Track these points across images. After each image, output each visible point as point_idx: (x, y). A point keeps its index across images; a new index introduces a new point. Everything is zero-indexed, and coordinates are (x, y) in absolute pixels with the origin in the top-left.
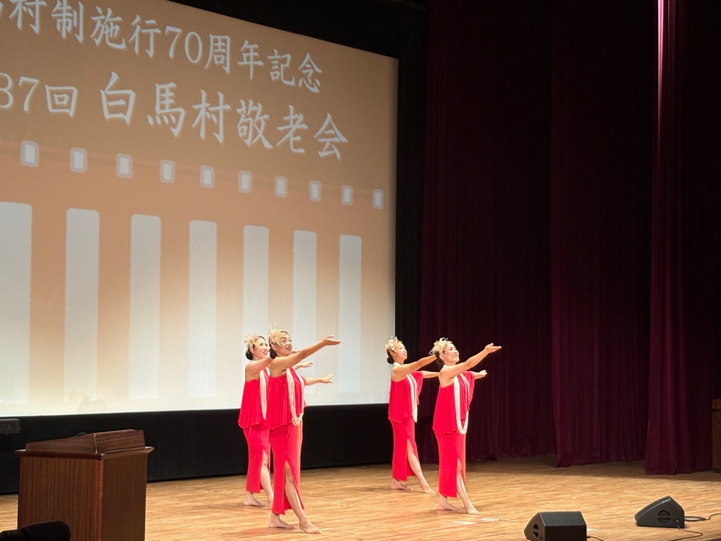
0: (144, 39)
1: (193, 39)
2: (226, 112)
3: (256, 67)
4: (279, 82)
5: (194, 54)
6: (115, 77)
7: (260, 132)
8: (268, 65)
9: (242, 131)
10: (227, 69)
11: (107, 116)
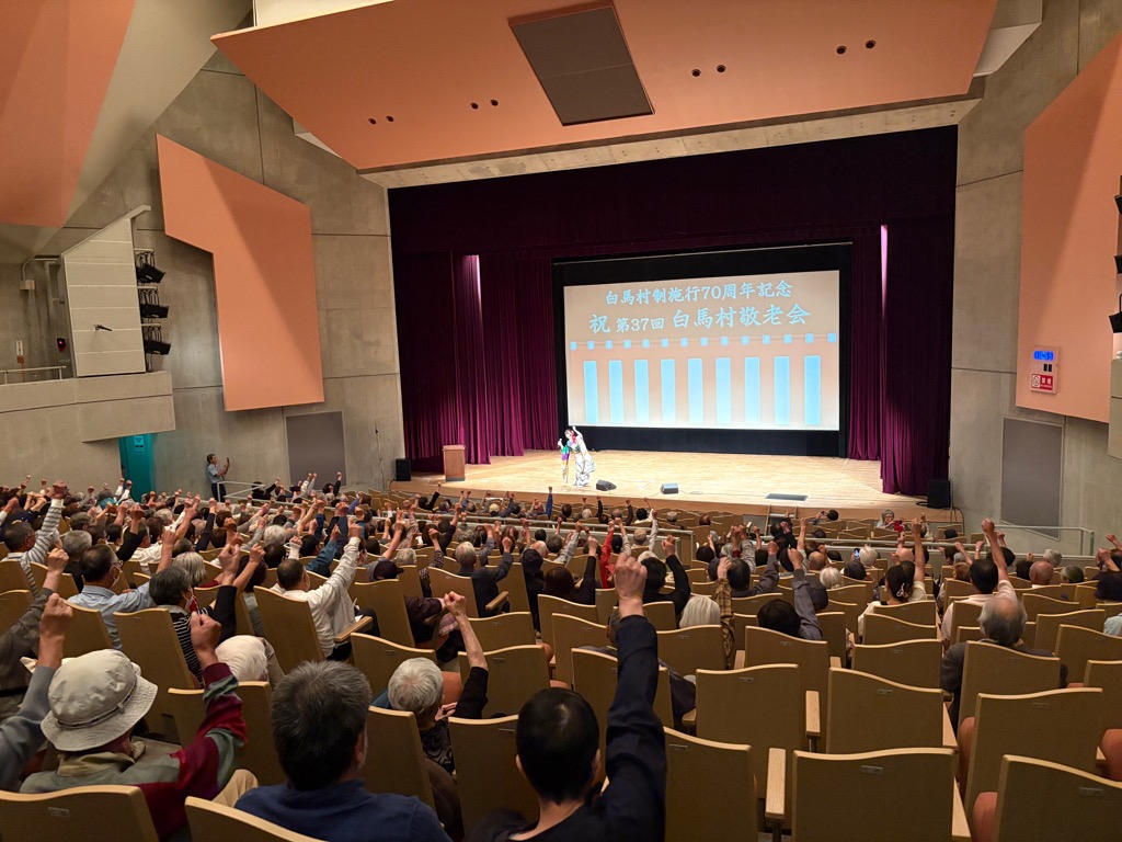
0: (692, 295)
1: (716, 291)
2: (734, 315)
3: (751, 294)
4: (764, 296)
5: (716, 294)
6: (679, 311)
7: (753, 320)
8: (758, 291)
9: (742, 320)
10: (734, 297)
11: (676, 326)
